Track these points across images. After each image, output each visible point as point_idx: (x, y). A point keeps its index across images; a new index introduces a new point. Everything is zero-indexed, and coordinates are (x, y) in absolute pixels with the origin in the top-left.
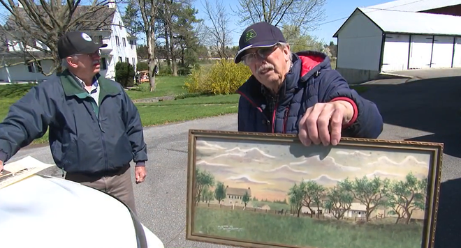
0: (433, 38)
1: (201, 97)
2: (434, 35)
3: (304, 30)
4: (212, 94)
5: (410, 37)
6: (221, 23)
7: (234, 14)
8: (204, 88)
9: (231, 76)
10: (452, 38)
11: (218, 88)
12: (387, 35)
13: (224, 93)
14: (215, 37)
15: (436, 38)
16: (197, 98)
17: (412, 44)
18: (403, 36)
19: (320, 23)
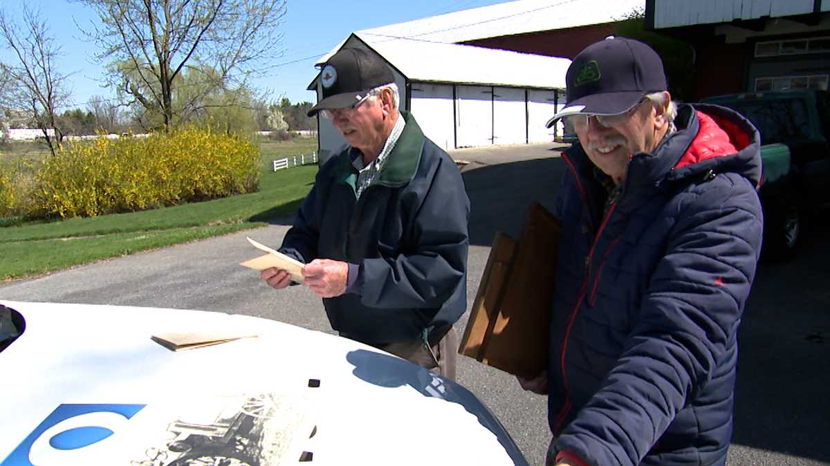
0: (492, 92)
1: (25, 227)
2: (493, 87)
3: (244, 77)
4: (57, 216)
5: (454, 90)
6: (39, 57)
7: (85, 38)
8: (33, 205)
9: (97, 175)
10: (523, 92)
11: (68, 203)
12: (414, 86)
13: (84, 214)
14: (26, 89)
15: (496, 92)
16: (16, 228)
17: (460, 102)
18: (441, 88)
19: (275, 62)
